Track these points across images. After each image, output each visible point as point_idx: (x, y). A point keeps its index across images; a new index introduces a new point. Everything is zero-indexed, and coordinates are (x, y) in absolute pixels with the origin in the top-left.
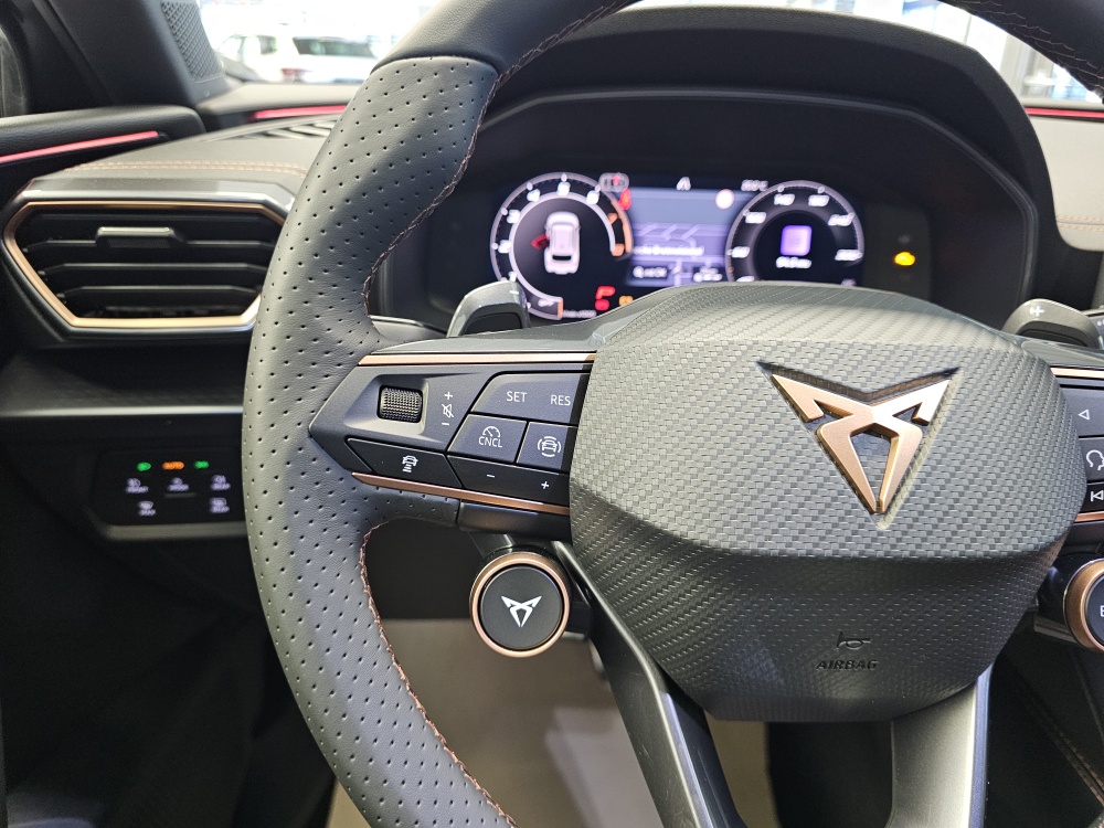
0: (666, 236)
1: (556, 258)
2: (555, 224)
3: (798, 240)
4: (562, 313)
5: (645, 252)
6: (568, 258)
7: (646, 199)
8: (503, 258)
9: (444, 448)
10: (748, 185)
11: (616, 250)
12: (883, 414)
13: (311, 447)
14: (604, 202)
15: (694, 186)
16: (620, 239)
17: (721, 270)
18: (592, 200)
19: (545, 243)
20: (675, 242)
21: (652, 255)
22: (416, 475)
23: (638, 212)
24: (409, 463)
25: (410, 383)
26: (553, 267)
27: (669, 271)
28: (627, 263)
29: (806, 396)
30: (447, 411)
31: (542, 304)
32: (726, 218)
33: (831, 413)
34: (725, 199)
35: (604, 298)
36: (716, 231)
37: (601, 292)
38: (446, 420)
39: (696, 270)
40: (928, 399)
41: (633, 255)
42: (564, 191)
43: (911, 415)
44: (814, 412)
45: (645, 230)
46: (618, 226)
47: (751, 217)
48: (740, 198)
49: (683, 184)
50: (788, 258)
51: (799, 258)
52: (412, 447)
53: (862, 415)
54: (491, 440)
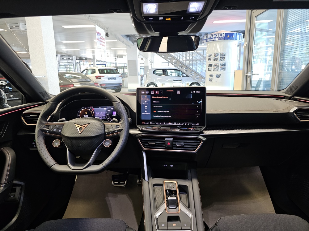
0: (98, 113)
5: (96, 115)
7: (95, 109)
9: (50, 131)
10: (108, 107)
12: (82, 127)
13: (40, 130)
14: (91, 109)
16: (93, 114)
17: (105, 117)
18: (89, 109)
20: (99, 114)
22: (48, 133)
23: (95, 111)
24: (48, 132)
25: (49, 126)
27: (99, 117)
29: (77, 126)
30: (51, 128)
32: (105, 111)
33: (78, 127)
34: (105, 109)
36: (104, 112)
39: (102, 117)
40: (86, 126)
42: (86, 109)
43: (84, 127)
44: (77, 127)
45: (96, 113)
46: (92, 112)
47: (109, 111)
48: (107, 108)
49: (100, 107)
50: (114, 115)
51: (115, 115)
52: (48, 130)
53: (80, 127)
54: (55, 130)
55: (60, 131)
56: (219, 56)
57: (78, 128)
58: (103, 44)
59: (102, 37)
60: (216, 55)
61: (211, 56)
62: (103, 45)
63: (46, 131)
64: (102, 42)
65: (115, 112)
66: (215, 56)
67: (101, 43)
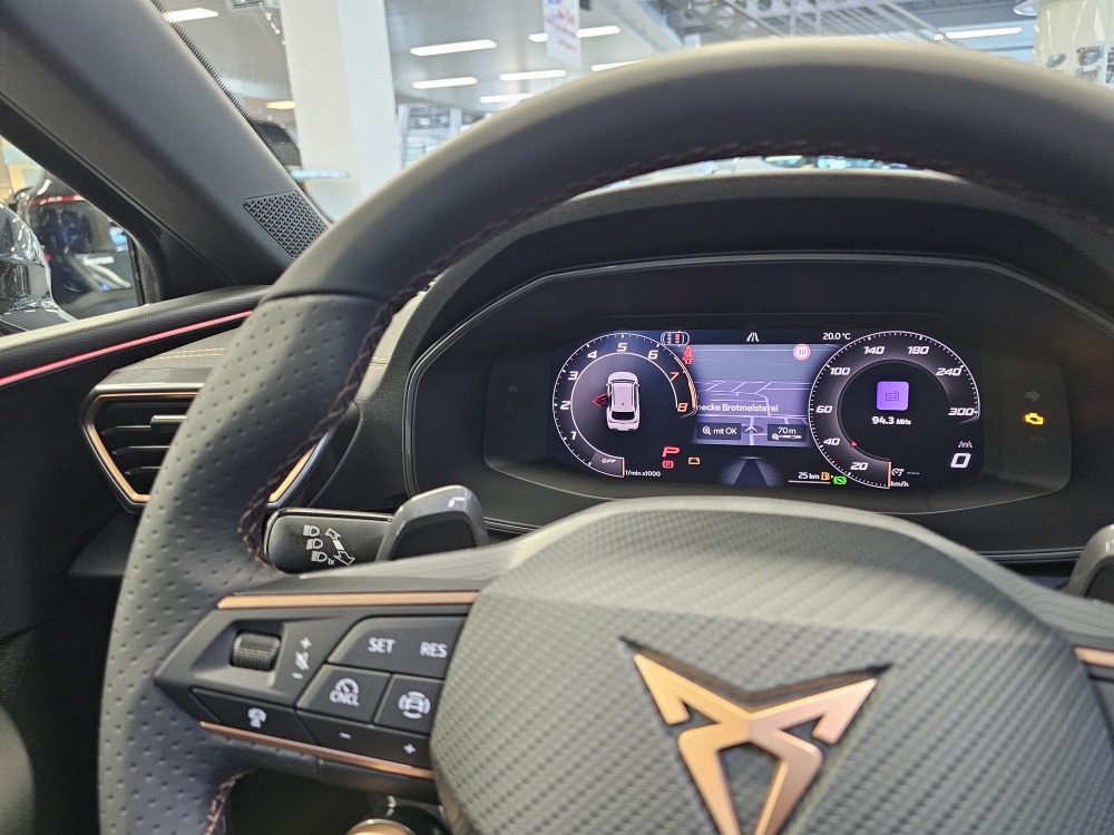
0: (735, 392)
1: (617, 416)
2: (613, 381)
3: (894, 395)
4: (625, 472)
5: (712, 410)
6: (629, 416)
7: (709, 353)
8: (564, 415)
9: (290, 702)
10: (827, 336)
11: (681, 407)
13: (156, 697)
14: (664, 357)
15: (763, 341)
16: (686, 397)
17: (802, 429)
18: (652, 356)
19: (606, 401)
20: (746, 399)
21: (721, 412)
22: (265, 728)
23: (704, 368)
24: (257, 717)
25: (269, 627)
26: (614, 424)
27: (740, 429)
28: (694, 422)
29: (668, 693)
30: (302, 661)
31: (604, 461)
32: (803, 372)
33: (695, 718)
34: (802, 352)
35: (669, 457)
36: (794, 387)
37: (665, 452)
38: (298, 670)
41: (699, 412)
42: (622, 348)
43: (808, 729)
44: (675, 714)
45: (711, 387)
46: (682, 381)
47: (834, 371)
48: (821, 349)
49: (753, 336)
50: (886, 414)
51: (898, 414)
52: (259, 701)
53: (735, 723)
54: (345, 694)
55: (414, 704)
56: (1103, 62)
57: (699, 748)
58: (569, 39)
59: (564, 12)
60: (1091, 54)
61: (1062, 58)
62: (569, 46)
63: (231, 708)
64: (565, 31)
65: (903, 388)
66: (1082, 60)
67: (562, 35)
